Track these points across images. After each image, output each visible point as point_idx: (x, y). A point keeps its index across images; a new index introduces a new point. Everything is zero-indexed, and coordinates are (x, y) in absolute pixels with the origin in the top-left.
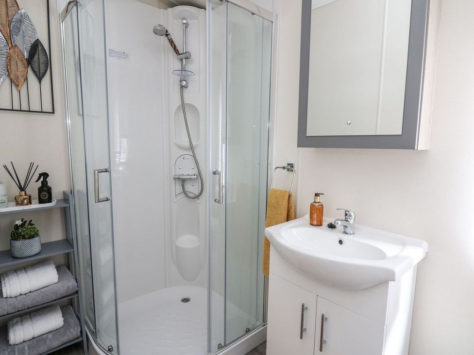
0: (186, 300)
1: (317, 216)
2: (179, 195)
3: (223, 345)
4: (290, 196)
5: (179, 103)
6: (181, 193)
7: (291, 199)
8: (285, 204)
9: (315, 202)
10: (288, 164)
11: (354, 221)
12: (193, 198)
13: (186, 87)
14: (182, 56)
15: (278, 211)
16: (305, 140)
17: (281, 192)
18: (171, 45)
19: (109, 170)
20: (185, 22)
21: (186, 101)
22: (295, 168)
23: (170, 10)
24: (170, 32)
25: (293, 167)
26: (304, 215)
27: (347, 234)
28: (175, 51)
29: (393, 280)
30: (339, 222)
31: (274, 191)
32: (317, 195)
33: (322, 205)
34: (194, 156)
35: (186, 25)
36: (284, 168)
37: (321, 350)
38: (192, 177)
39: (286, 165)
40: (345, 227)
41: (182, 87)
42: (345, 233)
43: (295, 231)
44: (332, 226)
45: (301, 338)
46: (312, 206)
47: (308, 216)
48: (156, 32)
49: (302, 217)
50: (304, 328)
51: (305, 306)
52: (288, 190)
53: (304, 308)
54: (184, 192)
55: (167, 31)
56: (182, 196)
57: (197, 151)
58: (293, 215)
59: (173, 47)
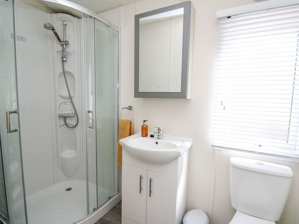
0: (69, 189)
1: (145, 132)
2: (62, 127)
3: (96, 208)
4: (131, 123)
5: (62, 71)
6: (64, 125)
7: (131, 125)
8: (129, 127)
9: (144, 125)
10: (129, 106)
11: (162, 133)
12: (72, 128)
13: (66, 61)
14: (63, 43)
15: (125, 131)
16: (138, 94)
17: (126, 121)
18: (56, 36)
19: (17, 112)
20: (65, 23)
21: (66, 70)
22: (133, 108)
23: (54, 15)
24: (55, 28)
25: (131, 108)
26: (138, 132)
27: (159, 139)
28: (58, 39)
29: (180, 156)
30: (156, 133)
31: (123, 121)
32: (145, 121)
33: (147, 126)
34: (72, 103)
35: (66, 25)
36: (127, 108)
37: (150, 196)
38: (71, 115)
39: (128, 107)
40: (159, 135)
41: (63, 61)
42: (159, 138)
43: (135, 140)
44: (152, 136)
45: (140, 192)
46: (142, 127)
47: (140, 132)
48: (46, 27)
49: (137, 133)
50: (141, 187)
51: (142, 176)
52: (130, 120)
53: (141, 178)
54: (66, 124)
55: (53, 28)
56: (65, 127)
57: (73, 100)
58: (132, 133)
59: (57, 37)
